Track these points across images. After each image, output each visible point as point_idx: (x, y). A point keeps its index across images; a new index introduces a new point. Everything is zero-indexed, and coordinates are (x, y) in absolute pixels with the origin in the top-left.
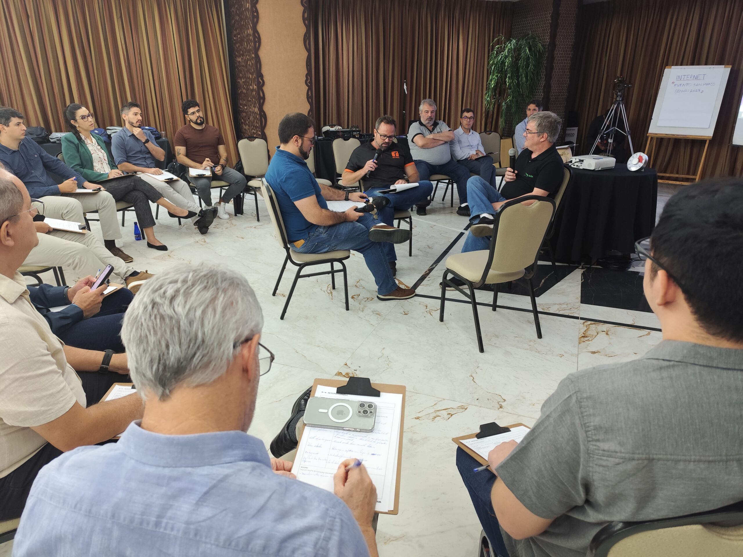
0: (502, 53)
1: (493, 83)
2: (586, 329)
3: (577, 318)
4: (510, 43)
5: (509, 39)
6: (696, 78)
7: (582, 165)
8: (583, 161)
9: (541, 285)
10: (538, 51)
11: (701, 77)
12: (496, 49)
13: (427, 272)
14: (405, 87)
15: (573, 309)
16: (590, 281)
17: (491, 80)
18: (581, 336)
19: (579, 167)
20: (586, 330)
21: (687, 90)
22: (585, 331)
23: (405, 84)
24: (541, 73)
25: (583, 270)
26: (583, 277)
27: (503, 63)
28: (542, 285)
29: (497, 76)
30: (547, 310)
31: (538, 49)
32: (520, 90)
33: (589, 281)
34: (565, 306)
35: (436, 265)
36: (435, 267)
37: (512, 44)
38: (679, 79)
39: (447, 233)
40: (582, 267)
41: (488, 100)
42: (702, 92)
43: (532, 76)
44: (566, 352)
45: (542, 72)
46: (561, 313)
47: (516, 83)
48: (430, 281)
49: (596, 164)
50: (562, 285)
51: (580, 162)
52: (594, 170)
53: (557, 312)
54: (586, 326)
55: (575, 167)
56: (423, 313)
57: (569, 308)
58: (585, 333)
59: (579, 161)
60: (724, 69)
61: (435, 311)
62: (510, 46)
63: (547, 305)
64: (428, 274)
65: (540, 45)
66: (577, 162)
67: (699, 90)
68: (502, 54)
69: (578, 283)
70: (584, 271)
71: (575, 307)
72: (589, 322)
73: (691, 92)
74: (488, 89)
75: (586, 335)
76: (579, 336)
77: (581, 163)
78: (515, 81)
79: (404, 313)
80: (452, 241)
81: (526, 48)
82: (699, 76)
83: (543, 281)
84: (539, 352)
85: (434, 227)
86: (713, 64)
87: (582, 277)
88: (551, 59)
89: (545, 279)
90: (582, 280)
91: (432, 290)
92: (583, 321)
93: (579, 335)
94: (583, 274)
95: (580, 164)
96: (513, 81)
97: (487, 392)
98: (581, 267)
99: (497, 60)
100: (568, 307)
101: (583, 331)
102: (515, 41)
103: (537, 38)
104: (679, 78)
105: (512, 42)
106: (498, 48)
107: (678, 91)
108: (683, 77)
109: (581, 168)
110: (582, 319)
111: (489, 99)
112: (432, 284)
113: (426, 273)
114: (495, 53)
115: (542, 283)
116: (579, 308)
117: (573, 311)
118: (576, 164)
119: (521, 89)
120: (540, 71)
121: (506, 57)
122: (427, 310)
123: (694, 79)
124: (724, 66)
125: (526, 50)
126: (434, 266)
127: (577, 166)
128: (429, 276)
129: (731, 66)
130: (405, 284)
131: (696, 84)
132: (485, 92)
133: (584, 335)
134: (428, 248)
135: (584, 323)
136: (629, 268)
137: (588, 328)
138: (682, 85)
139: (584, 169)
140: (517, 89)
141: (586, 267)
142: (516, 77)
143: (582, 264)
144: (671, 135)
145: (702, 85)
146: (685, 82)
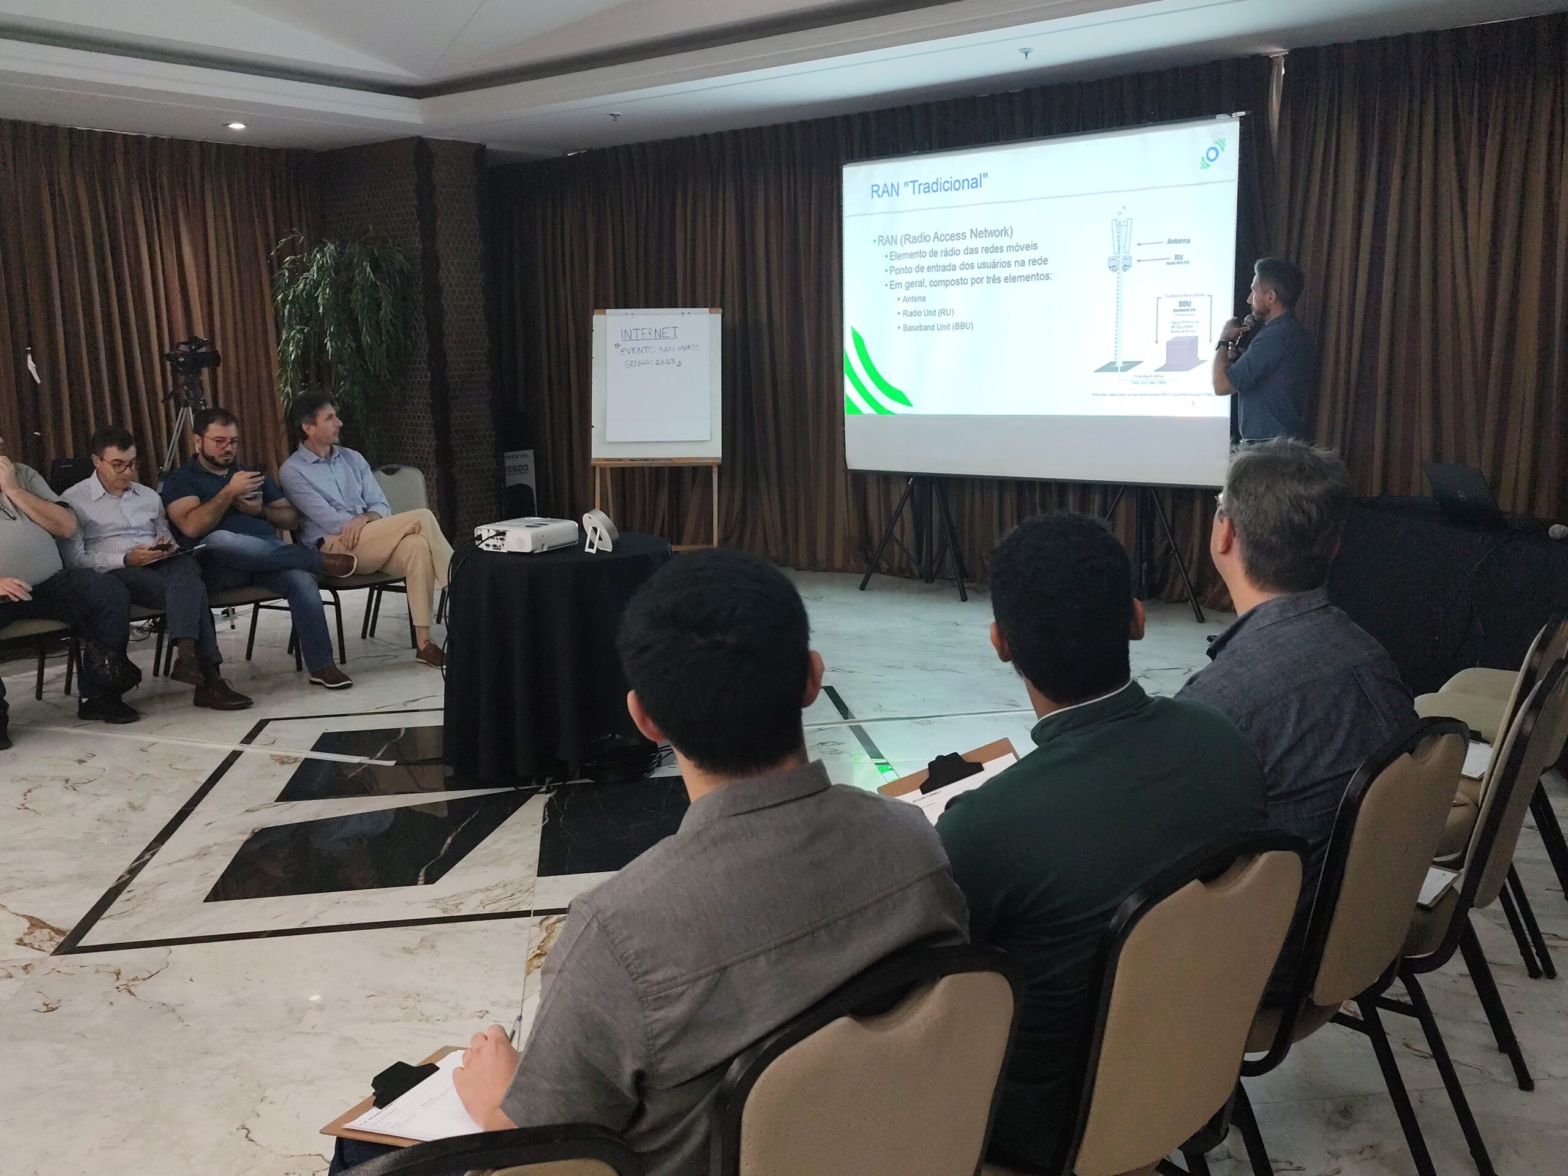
0: (305, 275)
1: (291, 349)
2: (544, 934)
3: (526, 914)
4: (321, 250)
5: (318, 243)
6: (660, 334)
7: (505, 542)
8: (504, 533)
9: (442, 852)
10: (397, 271)
11: (670, 333)
12: (286, 265)
13: (123, 879)
14: (31, 365)
15: (518, 895)
16: (564, 819)
17: (287, 343)
18: (534, 954)
19: (498, 549)
20: (545, 938)
21: (650, 362)
22: (543, 942)
23: (29, 357)
24: (415, 323)
25: (548, 796)
26: (547, 813)
27: (311, 298)
28: (445, 851)
29: (301, 331)
30: (453, 911)
31: (397, 267)
32: (367, 366)
33: (561, 820)
34: (500, 891)
35: (153, 855)
36: (148, 860)
37: (325, 255)
38: (628, 338)
39: (188, 758)
40: (548, 787)
41: (288, 393)
42: (678, 366)
43: (391, 329)
44: (494, 1003)
45: (417, 320)
46: (488, 910)
47: (351, 349)
48: (133, 902)
49: (535, 539)
50: (495, 842)
51: (499, 537)
52: (531, 554)
53: (481, 911)
54: (547, 929)
55: (491, 549)
56: (105, 994)
57: (508, 895)
58: (543, 946)
59: (496, 535)
60: (708, 315)
61: (144, 979)
62: (322, 257)
63: (454, 898)
64: (127, 883)
65: (401, 257)
66: (492, 537)
67: (673, 360)
68: (307, 278)
69: (533, 828)
70: (550, 799)
71: (524, 888)
72: (555, 917)
73: (657, 364)
74: (283, 363)
75: (545, 950)
76: (527, 957)
77: (502, 539)
78: (349, 345)
79: (45, 1008)
80: (203, 779)
81: (364, 264)
82: (665, 330)
83: (449, 841)
84: (427, 1020)
85: (150, 749)
86: (685, 306)
87: (544, 812)
88: (434, 290)
89: (454, 834)
90: (544, 819)
91: (137, 925)
92: (539, 918)
93: (528, 952)
94: (549, 806)
95: (499, 540)
96: (343, 345)
97: (285, 1157)
98: (544, 789)
99: (294, 292)
100: (505, 893)
101: (537, 942)
102: (332, 247)
103: (390, 241)
104: (626, 335)
105: (325, 249)
106: (293, 262)
107: (632, 363)
108: (634, 333)
109: (504, 550)
110: (538, 913)
111: (288, 389)
112: (137, 909)
113: (121, 881)
114: (287, 274)
115: (445, 847)
116: (532, 889)
117: (517, 900)
118: (491, 542)
119: (369, 364)
120: (413, 319)
121: (316, 285)
122: (118, 984)
123: (658, 337)
124: (707, 310)
125: (364, 271)
126: (147, 856)
127: (494, 546)
128: (128, 888)
129: (720, 311)
130: (52, 925)
131: (663, 348)
132: (276, 372)
133: (539, 952)
134: (128, 810)
135: (541, 923)
136: (651, 771)
137: (549, 931)
138: (636, 350)
139: (510, 553)
140: (358, 363)
141: (555, 787)
142: (351, 335)
143: (548, 780)
144: (641, 459)
145: (676, 349)
146: (641, 344)
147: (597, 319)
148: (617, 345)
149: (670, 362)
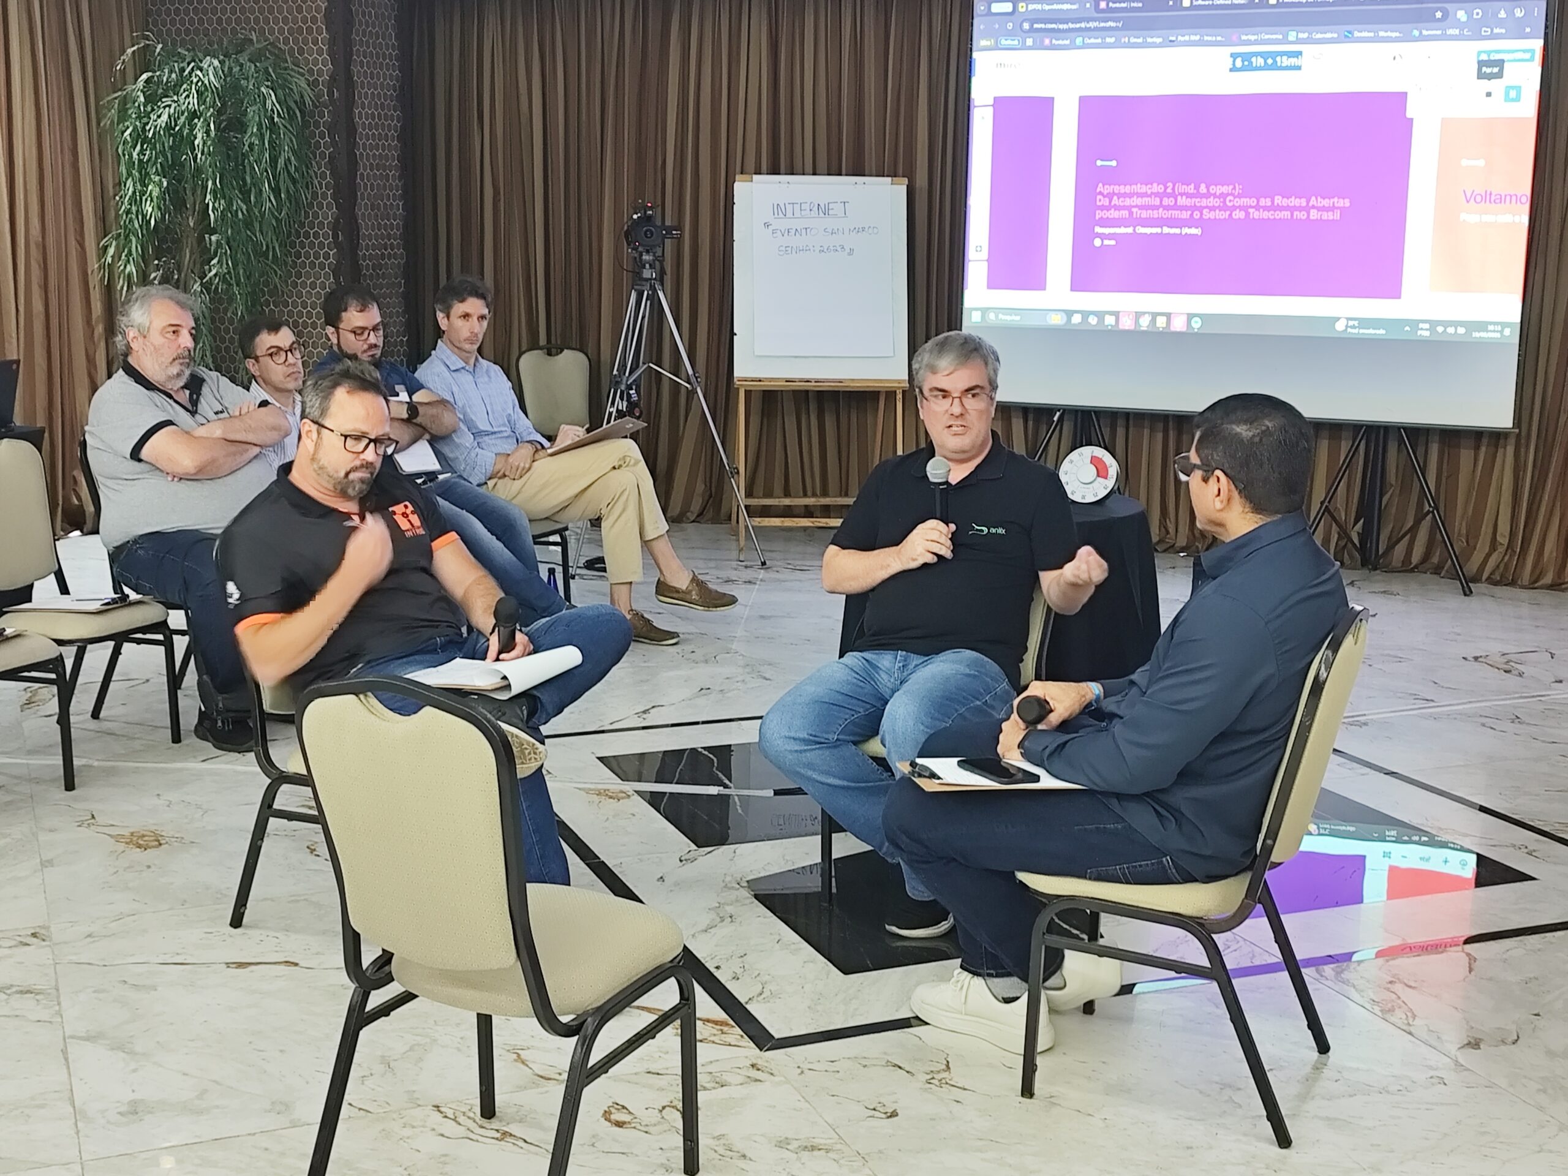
0: (166, 100)
6: (825, 211)
11: (838, 209)
12: (140, 86)
21: (812, 249)
29: (159, 185)
38: (781, 215)
42: (849, 254)
47: (241, 212)
60: (890, 186)
67: (843, 247)
73: (821, 252)
78: (240, 207)
82: (830, 205)
104: (780, 210)
106: (148, 80)
107: (787, 250)
108: (789, 208)
123: (822, 215)
124: (888, 178)
129: (906, 181)
131: (829, 230)
138: (793, 232)
142: (240, 192)
144: (801, 381)
145: (846, 231)
146: (799, 224)
147: (741, 188)
148: (767, 225)
149: (839, 249)
